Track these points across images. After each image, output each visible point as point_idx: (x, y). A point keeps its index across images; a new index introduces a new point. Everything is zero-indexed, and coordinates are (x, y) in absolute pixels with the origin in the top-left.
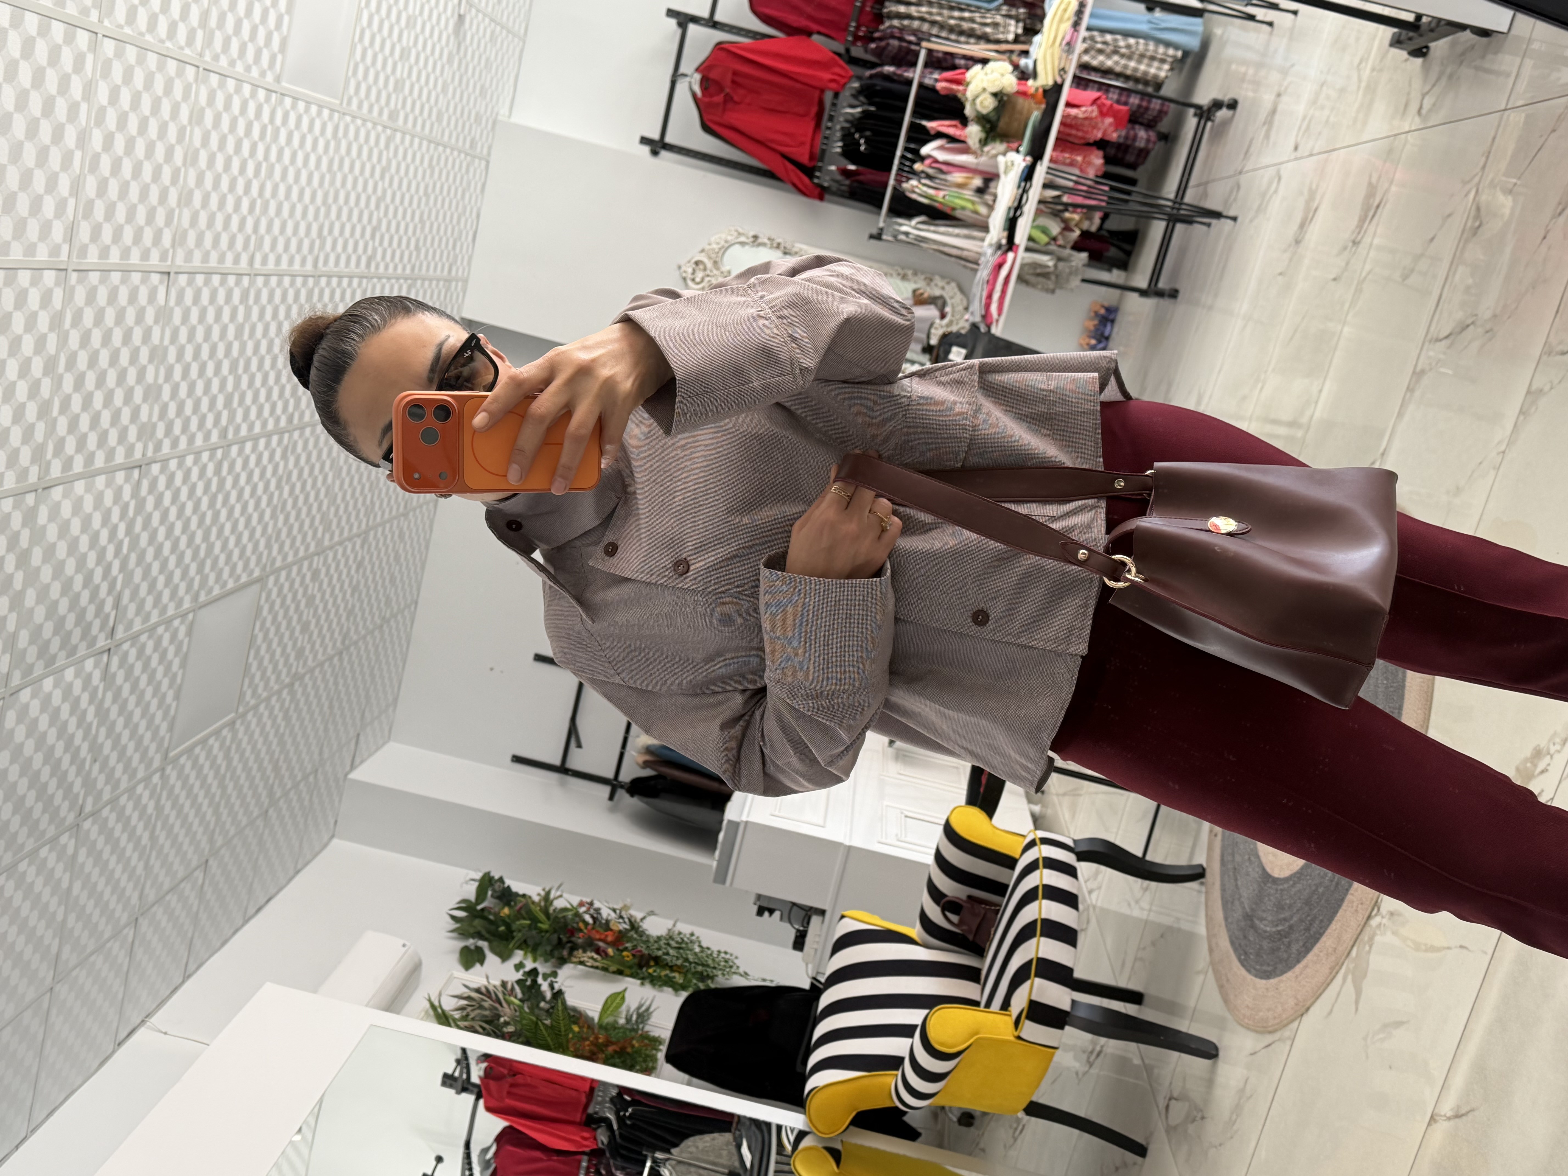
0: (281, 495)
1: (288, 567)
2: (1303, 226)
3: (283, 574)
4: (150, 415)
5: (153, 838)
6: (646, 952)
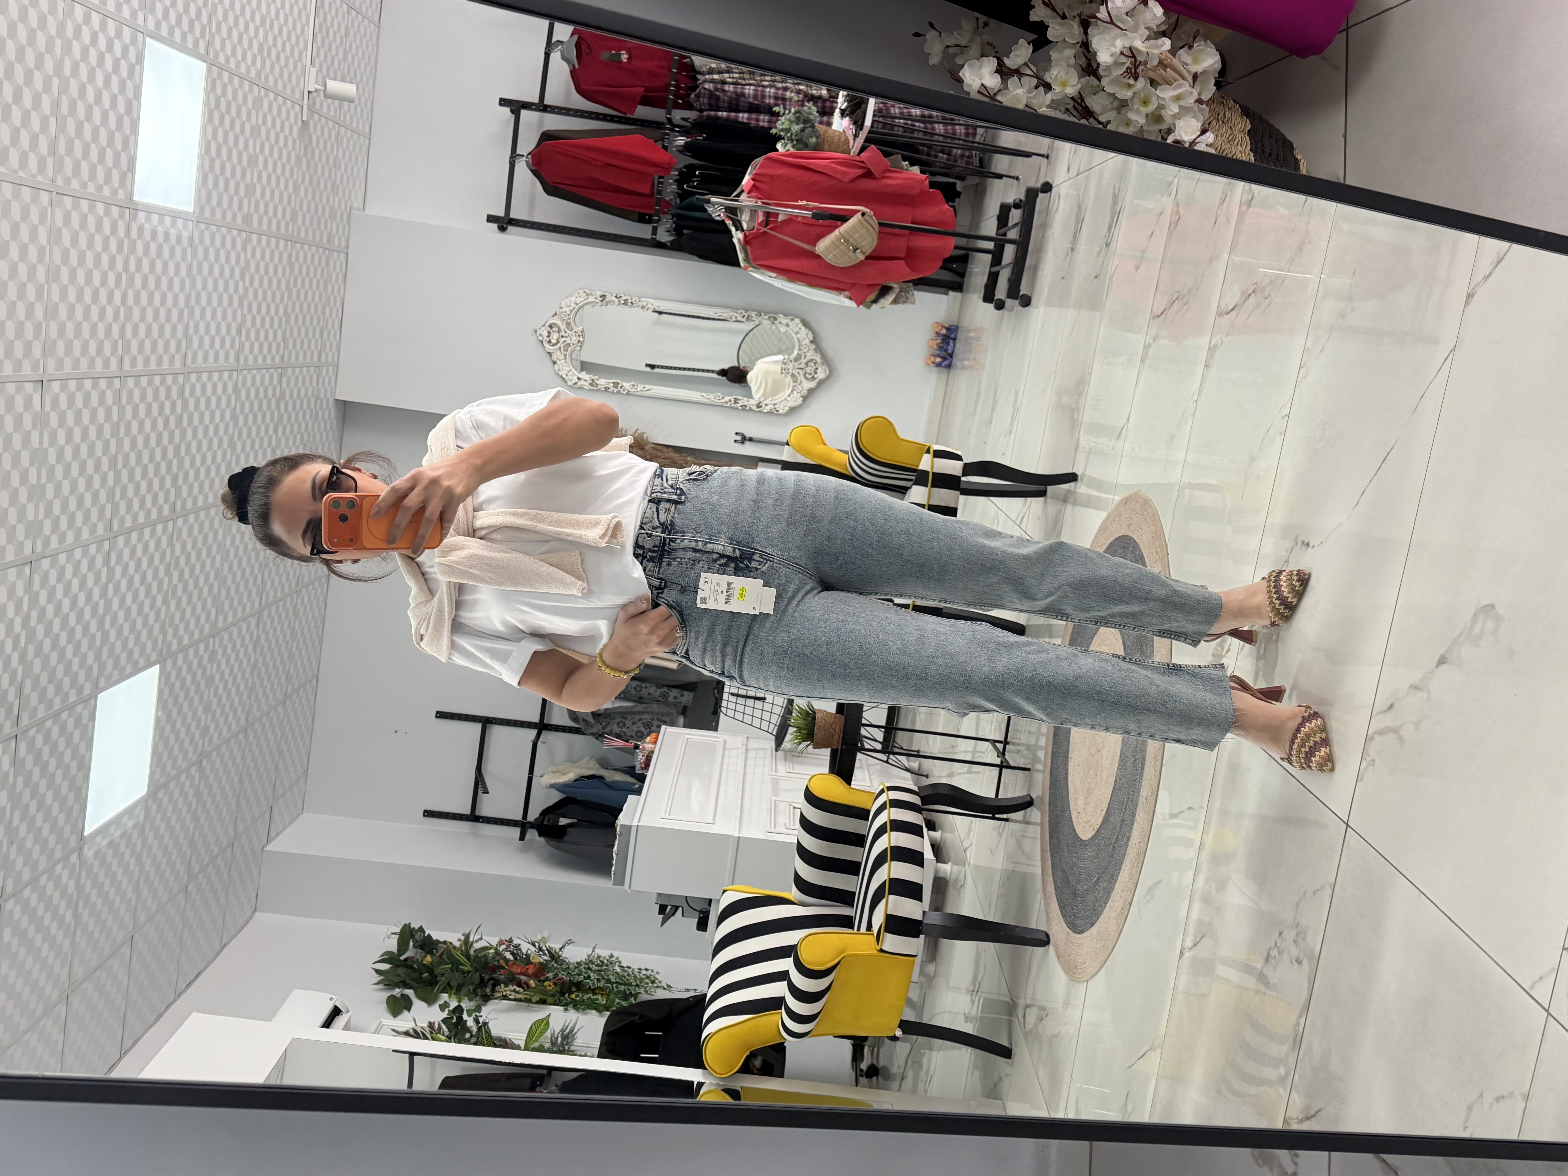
0: (170, 581)
1: (185, 650)
2: (1076, 234)
3: (180, 657)
4: (36, 513)
5: (76, 916)
6: (567, 979)
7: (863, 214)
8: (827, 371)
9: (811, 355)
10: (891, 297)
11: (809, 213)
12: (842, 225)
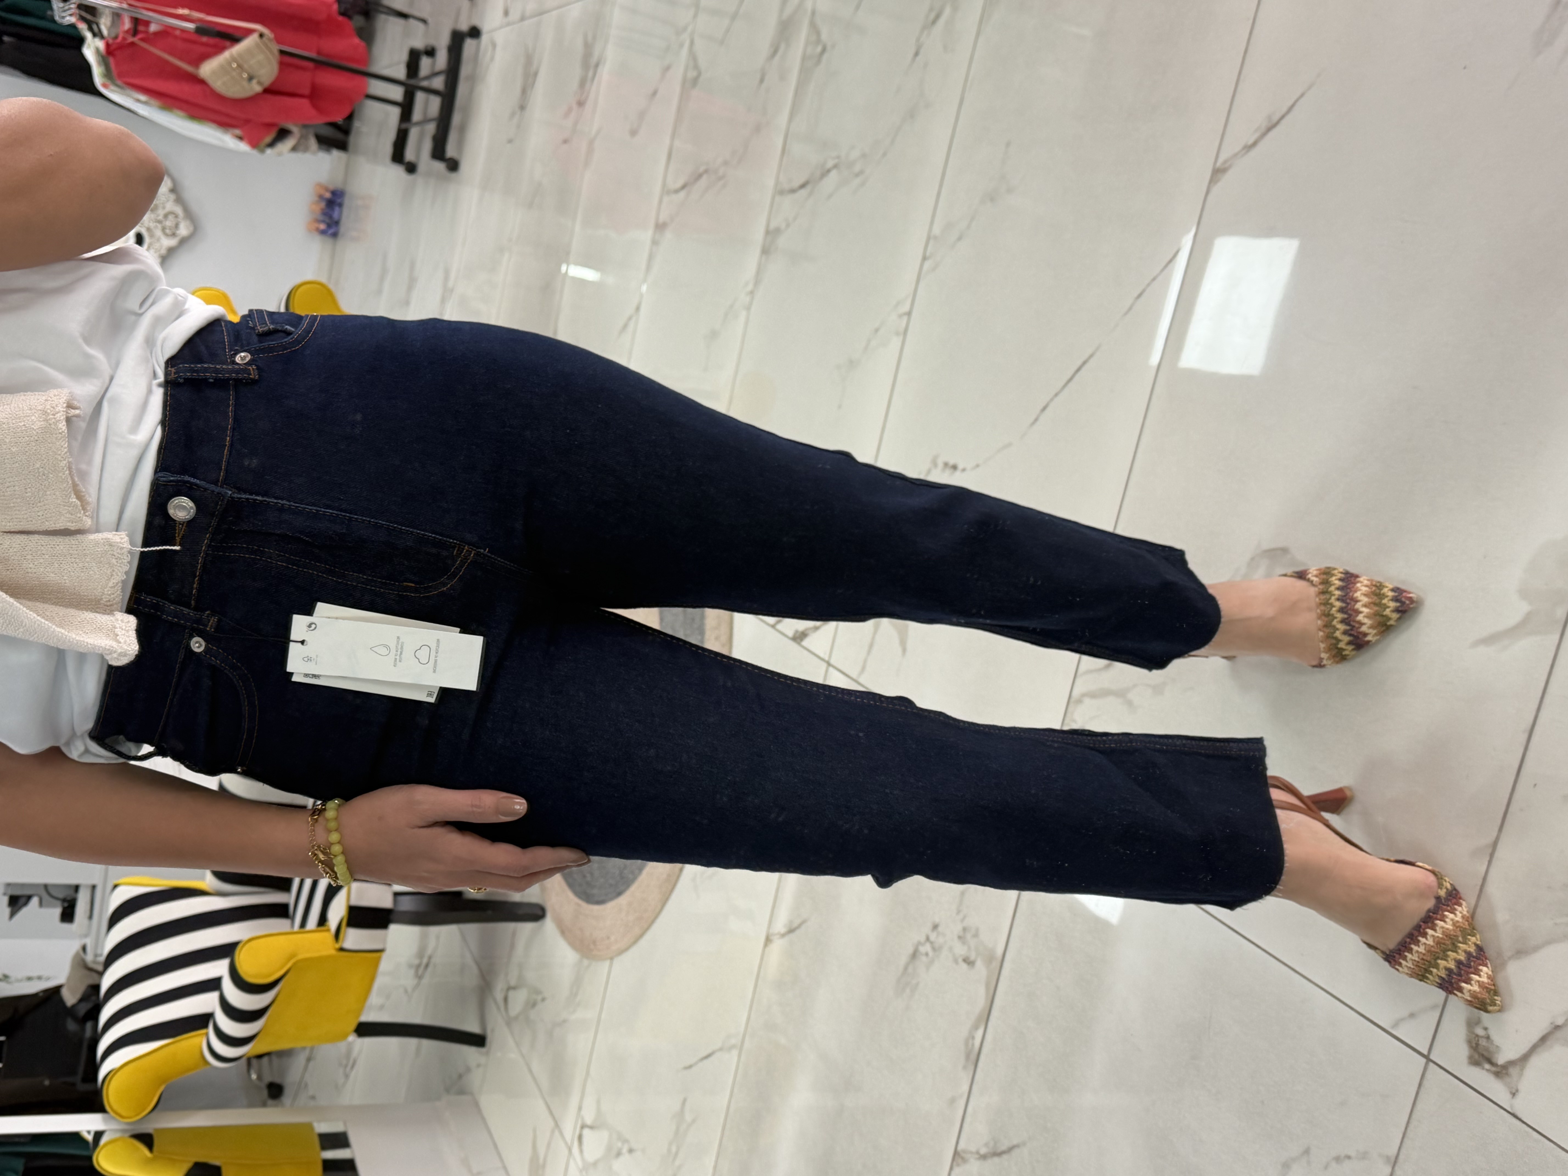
2: (525, 91)
7: (261, 36)
8: (191, 228)
9: (170, 206)
10: (289, 143)
11: (191, 26)
12: (232, 45)
